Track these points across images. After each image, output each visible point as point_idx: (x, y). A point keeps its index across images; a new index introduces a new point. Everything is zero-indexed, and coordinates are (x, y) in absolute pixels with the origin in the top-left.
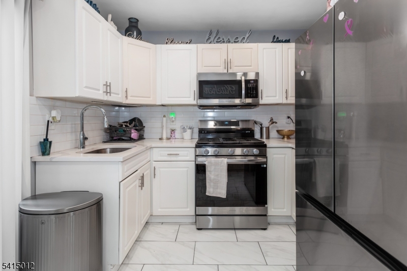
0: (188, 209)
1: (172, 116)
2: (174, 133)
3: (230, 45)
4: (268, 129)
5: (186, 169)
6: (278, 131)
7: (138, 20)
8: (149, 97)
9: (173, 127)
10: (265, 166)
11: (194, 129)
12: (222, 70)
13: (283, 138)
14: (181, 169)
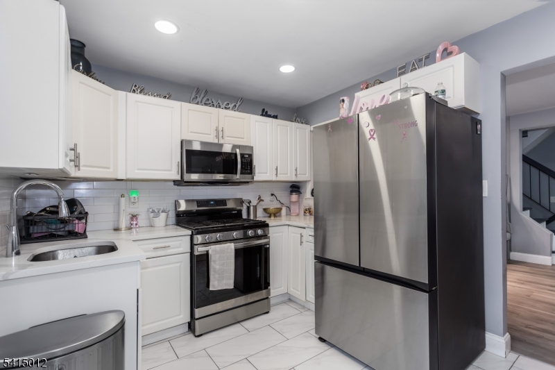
0: (182, 316)
1: (134, 195)
2: (137, 219)
3: (220, 110)
4: (255, 207)
5: (178, 265)
6: (265, 210)
7: (84, 45)
8: (109, 168)
9: (134, 211)
10: (268, 246)
11: (170, 213)
12: (211, 139)
13: (270, 217)
14: (172, 266)
